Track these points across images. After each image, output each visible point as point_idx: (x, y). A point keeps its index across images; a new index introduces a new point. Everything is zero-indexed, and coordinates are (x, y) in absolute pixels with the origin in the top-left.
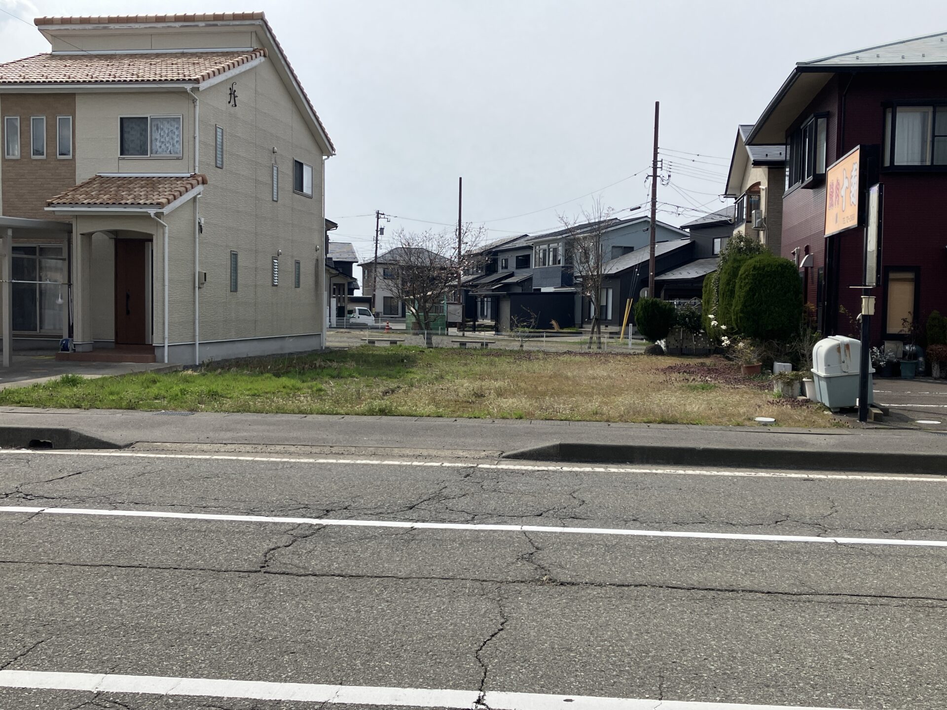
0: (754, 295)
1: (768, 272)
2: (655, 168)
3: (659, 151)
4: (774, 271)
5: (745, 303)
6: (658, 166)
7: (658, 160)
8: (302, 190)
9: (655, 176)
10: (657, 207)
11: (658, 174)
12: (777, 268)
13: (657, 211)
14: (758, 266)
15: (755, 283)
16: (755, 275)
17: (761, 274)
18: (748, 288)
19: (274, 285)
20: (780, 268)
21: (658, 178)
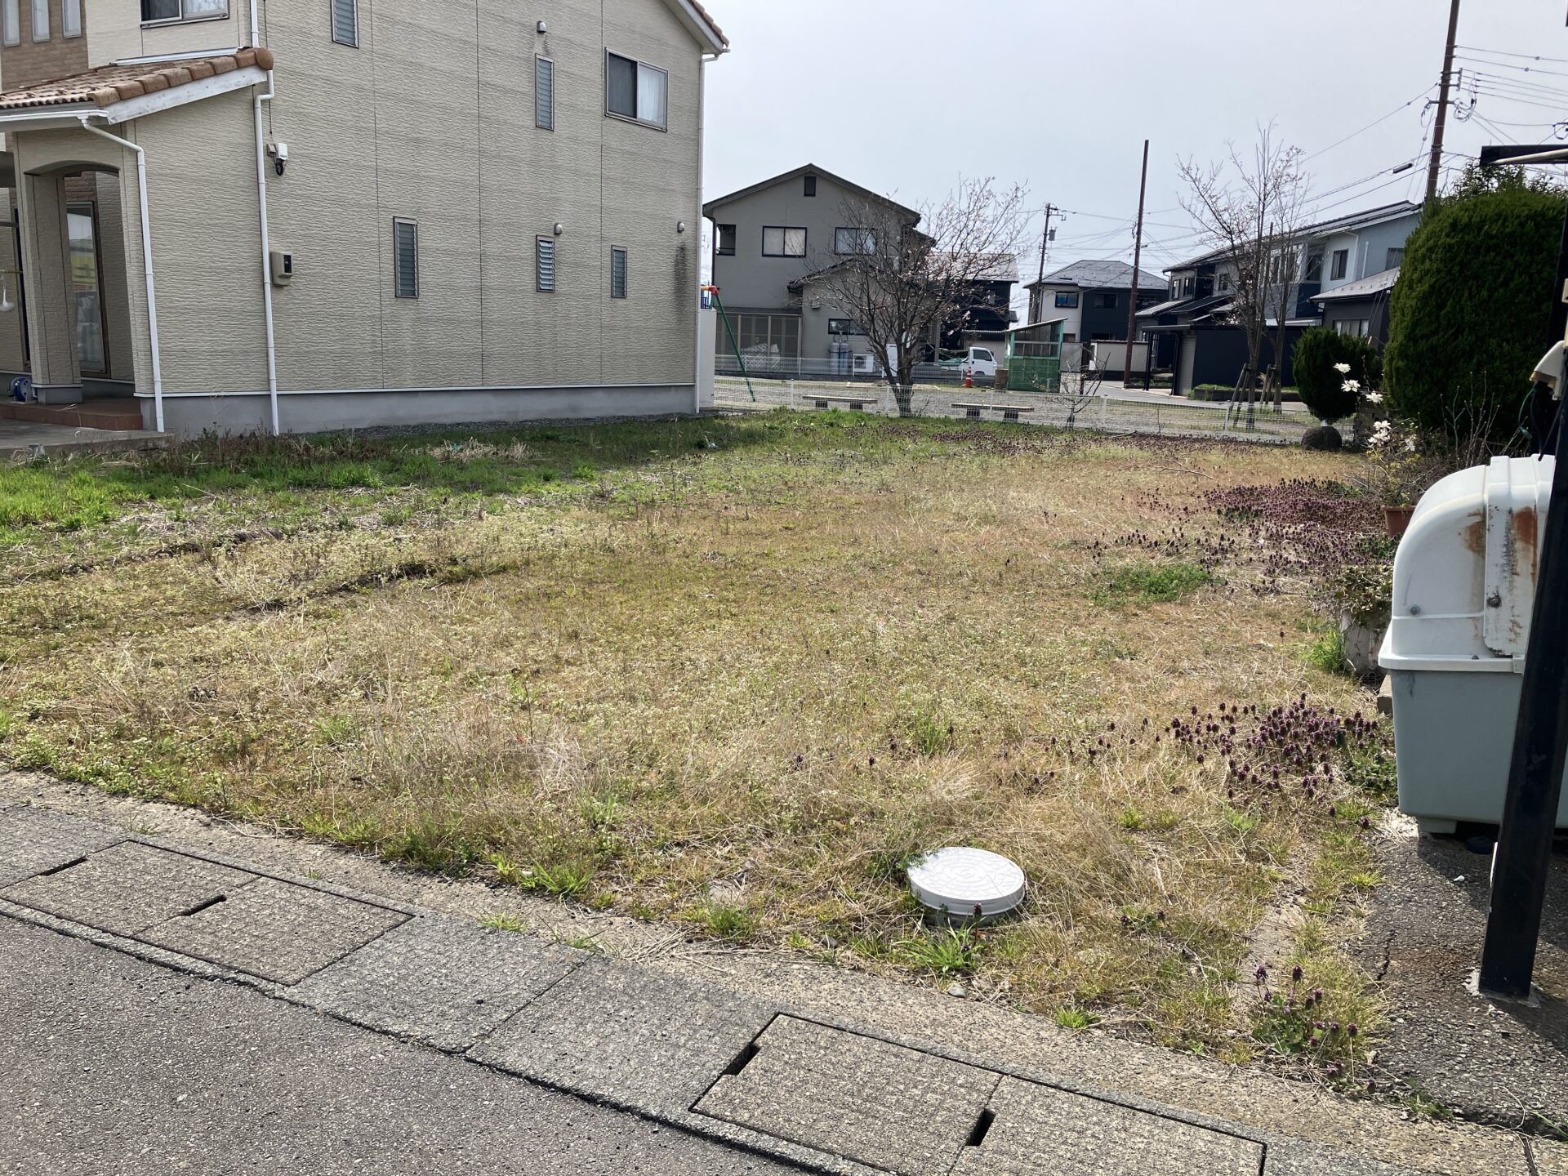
0: (1441, 307)
1: (1492, 237)
2: (1445, 86)
3: (1456, 52)
4: (1512, 234)
5: (1413, 330)
6: (1451, 82)
7: (1453, 70)
8: (635, 116)
9: (1443, 102)
10: (1441, 162)
11: (1450, 98)
12: (1522, 225)
13: (1440, 170)
14: (1466, 219)
15: (1449, 272)
16: (1451, 246)
17: (1468, 245)
18: (1426, 287)
19: (539, 290)
20: (1530, 225)
21: (1448, 106)
